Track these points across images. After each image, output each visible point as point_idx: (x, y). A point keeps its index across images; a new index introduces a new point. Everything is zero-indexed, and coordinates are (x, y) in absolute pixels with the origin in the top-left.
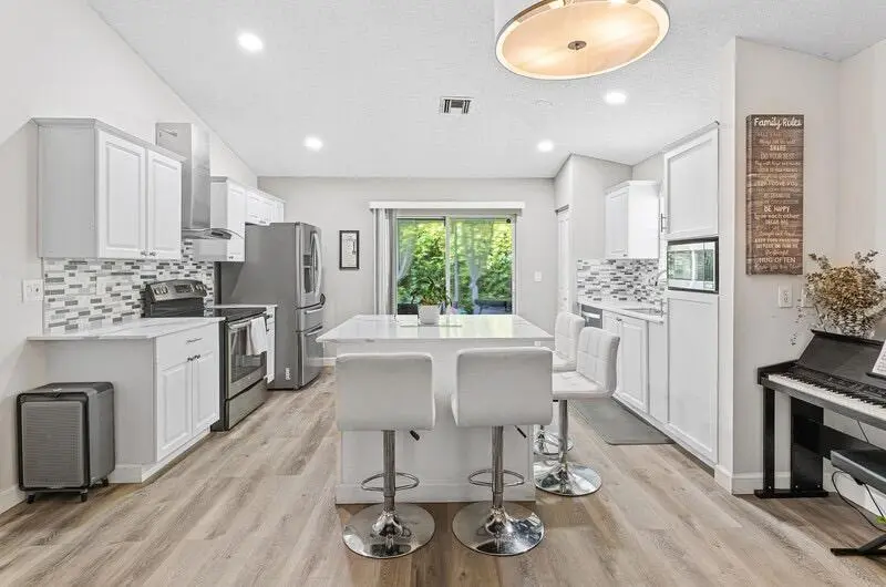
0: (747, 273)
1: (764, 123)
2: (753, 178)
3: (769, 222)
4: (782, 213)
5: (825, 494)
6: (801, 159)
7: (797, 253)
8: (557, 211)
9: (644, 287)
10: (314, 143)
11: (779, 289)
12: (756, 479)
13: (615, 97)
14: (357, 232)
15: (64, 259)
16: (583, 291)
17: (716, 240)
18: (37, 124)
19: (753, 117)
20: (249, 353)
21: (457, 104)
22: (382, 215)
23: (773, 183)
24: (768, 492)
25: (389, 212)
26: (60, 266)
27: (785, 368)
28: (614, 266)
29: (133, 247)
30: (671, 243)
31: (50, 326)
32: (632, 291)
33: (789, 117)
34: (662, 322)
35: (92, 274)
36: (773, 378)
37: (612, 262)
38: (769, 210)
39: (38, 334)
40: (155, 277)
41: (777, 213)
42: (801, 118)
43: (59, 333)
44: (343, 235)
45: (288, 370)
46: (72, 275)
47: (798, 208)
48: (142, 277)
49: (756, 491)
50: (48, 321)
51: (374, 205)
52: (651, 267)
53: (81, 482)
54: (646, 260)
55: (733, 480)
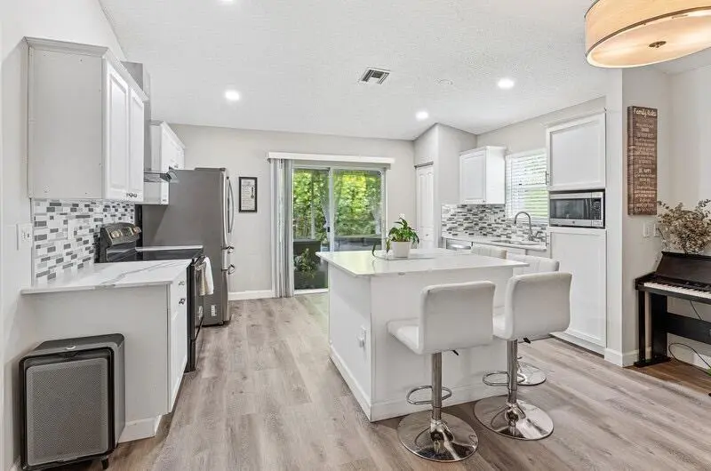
0: (629, 214)
1: (639, 112)
2: (634, 149)
3: (641, 179)
4: (648, 174)
5: (669, 359)
6: (656, 138)
7: (654, 201)
8: (416, 167)
9: (490, 225)
10: (232, 96)
11: (644, 225)
12: (634, 354)
13: (506, 84)
14: (255, 179)
15: (45, 200)
16: (445, 229)
17: (603, 190)
18: (28, 44)
19: (634, 107)
20: (203, 294)
21: (378, 75)
22: (279, 164)
23: (644, 153)
24: (641, 364)
25: (285, 161)
26: (43, 207)
27: (649, 278)
28: (466, 210)
29: (122, 187)
30: (552, 193)
31: (38, 276)
32: (477, 228)
33: (651, 110)
34: (545, 250)
35: (64, 217)
36: (647, 285)
37: (464, 206)
38: (640, 171)
39: (27, 286)
40: (102, 220)
41: (644, 173)
42: (656, 110)
43: (43, 284)
44: (243, 181)
45: (213, 307)
46: (52, 218)
47: (654, 171)
48: (96, 220)
49: (635, 363)
50: (37, 271)
51: (272, 155)
52: (497, 210)
53: (106, 447)
54: (492, 205)
55: (623, 358)
